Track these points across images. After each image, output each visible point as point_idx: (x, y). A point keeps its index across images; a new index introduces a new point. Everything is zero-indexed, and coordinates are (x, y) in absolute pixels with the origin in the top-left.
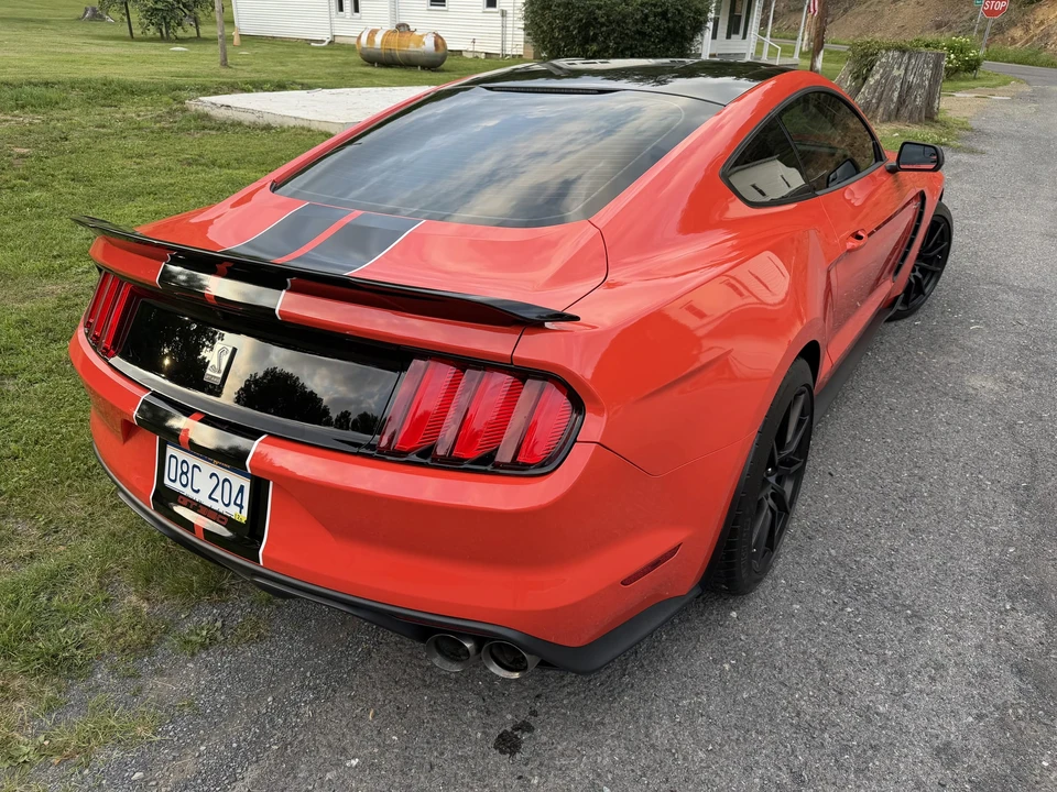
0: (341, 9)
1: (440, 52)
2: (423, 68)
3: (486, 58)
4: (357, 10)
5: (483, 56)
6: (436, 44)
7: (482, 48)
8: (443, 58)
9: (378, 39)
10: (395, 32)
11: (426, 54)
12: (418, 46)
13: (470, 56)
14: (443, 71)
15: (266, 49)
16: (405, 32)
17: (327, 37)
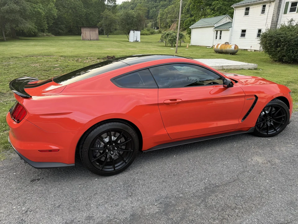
0: (216, 39)
1: (236, 50)
2: (231, 54)
3: (254, 51)
4: (220, 39)
5: (253, 51)
6: (235, 48)
7: (253, 48)
8: (237, 51)
9: (219, 46)
10: (224, 44)
11: (232, 50)
12: (230, 48)
13: (249, 51)
14: (236, 55)
15: (194, 48)
16: (227, 44)
17: (211, 45)
